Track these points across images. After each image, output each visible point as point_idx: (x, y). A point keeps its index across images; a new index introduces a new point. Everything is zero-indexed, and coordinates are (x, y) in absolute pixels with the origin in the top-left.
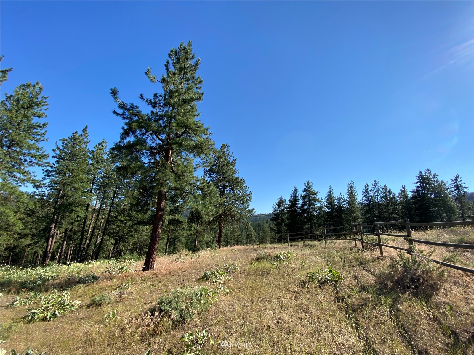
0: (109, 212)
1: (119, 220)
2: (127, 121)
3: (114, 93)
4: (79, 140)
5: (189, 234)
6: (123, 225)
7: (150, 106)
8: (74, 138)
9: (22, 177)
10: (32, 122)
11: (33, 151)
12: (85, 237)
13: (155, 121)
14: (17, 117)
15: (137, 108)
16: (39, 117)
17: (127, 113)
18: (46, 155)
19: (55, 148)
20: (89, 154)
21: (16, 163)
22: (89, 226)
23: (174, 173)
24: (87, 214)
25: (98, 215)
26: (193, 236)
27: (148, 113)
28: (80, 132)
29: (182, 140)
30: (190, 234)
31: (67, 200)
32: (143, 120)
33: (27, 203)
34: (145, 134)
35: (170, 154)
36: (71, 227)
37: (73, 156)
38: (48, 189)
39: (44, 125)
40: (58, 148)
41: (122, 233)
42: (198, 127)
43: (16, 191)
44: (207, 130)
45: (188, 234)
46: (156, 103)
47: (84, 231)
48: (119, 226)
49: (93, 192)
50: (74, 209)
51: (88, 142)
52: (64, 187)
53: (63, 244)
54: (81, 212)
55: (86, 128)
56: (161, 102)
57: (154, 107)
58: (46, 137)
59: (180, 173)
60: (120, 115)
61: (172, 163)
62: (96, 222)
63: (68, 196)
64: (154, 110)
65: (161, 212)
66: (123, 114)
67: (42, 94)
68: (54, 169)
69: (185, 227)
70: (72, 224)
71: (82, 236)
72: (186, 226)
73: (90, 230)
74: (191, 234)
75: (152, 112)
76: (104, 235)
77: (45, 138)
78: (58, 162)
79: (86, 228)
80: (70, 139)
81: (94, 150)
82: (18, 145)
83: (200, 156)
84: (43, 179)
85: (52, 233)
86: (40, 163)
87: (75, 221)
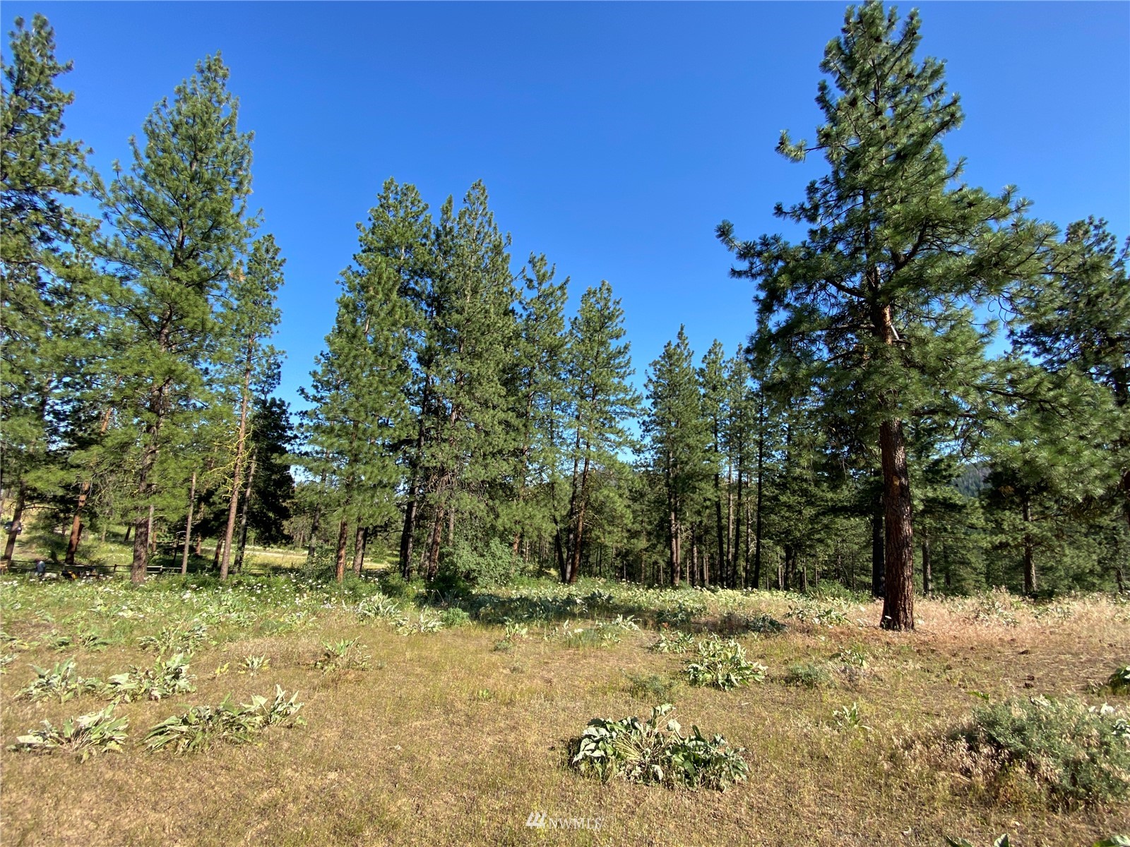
0: (760, 489)
1: (785, 504)
2: (760, 280)
3: (724, 232)
4: (676, 357)
5: (997, 543)
6: (795, 516)
7: (804, 221)
8: (668, 355)
9: (617, 439)
10: (611, 349)
11: (621, 396)
12: (725, 540)
13: (823, 250)
14: (592, 349)
15: (776, 239)
16: (617, 337)
17: (758, 263)
18: (638, 397)
19: (646, 381)
20: (697, 377)
21: (605, 419)
22: (728, 518)
23: (914, 366)
24: (719, 493)
25: (740, 495)
26: (1014, 552)
27: (803, 240)
28: (675, 341)
29: (922, 267)
30: (1000, 543)
31: (682, 469)
32: (797, 261)
33: (631, 480)
34: (807, 293)
35: (888, 317)
36: (698, 519)
37: (673, 388)
38: (652, 453)
39: (626, 348)
40: (650, 380)
41: (798, 534)
42: (970, 205)
43: (615, 461)
44: (1005, 199)
45: (991, 542)
46: (816, 207)
47: (721, 528)
48: (787, 518)
49: (719, 449)
50: (697, 484)
51: (690, 355)
52: (673, 446)
53: (692, 550)
54: (708, 490)
55: (682, 329)
56: (828, 198)
57: (812, 219)
58: (632, 366)
59: (932, 362)
60: (745, 272)
61: (898, 342)
62: (738, 511)
63: (682, 463)
64: (815, 227)
65: (900, 479)
66: (751, 268)
67: (613, 297)
68: (653, 418)
69: (974, 521)
70: (699, 513)
71: (720, 536)
72: (978, 519)
73: (731, 527)
74: (1003, 545)
75: (813, 233)
76: (759, 537)
77: (632, 369)
78: (655, 404)
79: (724, 522)
80: (663, 358)
81: (704, 366)
82: (602, 390)
83: (999, 292)
84: (643, 437)
85: (673, 529)
86: (634, 411)
87: (703, 507)
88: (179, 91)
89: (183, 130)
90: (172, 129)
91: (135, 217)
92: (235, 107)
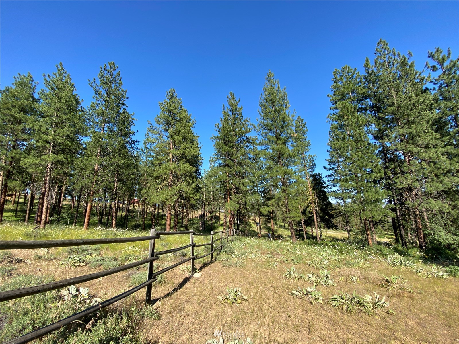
88: (264, 89)
89: (268, 100)
90: (265, 101)
91: (264, 131)
92: (278, 83)
